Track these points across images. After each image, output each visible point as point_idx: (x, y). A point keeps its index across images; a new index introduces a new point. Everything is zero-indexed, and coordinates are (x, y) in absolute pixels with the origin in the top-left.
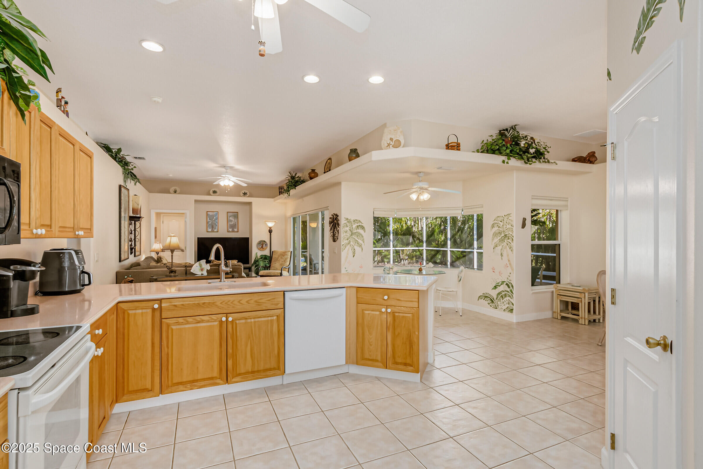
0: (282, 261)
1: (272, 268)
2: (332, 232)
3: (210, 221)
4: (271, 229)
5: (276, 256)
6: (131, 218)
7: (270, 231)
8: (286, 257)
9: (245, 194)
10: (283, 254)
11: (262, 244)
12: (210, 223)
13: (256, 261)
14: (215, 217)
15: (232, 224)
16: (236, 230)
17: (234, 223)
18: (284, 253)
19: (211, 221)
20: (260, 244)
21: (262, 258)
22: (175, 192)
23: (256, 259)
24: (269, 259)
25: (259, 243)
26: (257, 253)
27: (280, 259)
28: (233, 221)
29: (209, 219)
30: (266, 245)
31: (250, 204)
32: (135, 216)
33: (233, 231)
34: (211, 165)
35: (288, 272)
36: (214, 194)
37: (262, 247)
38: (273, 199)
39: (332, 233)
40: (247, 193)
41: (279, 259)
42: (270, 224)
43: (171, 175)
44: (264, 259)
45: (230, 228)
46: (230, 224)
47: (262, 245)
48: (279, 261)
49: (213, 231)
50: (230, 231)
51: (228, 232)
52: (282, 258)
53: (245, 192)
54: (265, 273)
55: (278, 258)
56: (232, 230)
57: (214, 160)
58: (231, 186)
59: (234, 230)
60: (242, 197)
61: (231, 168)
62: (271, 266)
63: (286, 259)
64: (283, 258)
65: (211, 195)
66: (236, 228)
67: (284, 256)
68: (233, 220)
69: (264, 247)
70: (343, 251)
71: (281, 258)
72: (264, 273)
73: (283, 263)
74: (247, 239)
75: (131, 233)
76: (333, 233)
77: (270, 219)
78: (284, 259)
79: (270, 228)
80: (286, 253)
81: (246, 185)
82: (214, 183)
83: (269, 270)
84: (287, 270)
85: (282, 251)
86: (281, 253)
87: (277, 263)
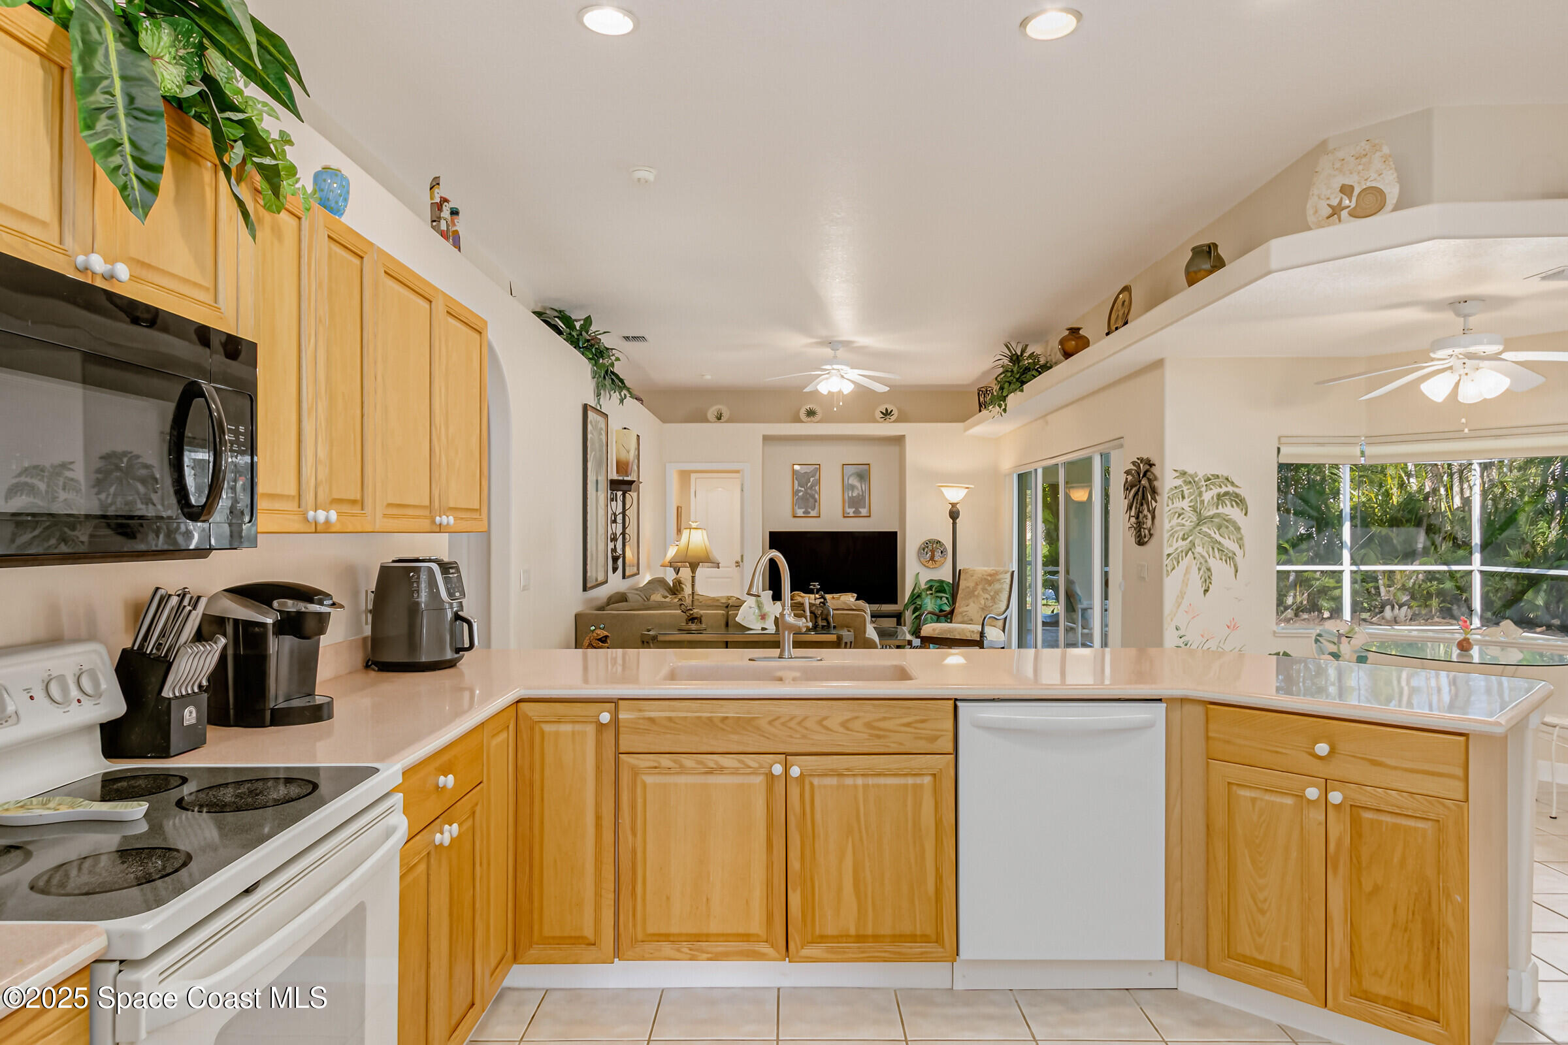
0: (987, 599)
1: (957, 617)
2: (1133, 513)
3: (800, 488)
4: (954, 509)
6: (615, 485)
7: (954, 515)
8: (997, 586)
9: (887, 414)
10: (989, 578)
11: (931, 550)
12: (801, 494)
13: (916, 597)
14: (812, 479)
15: (854, 495)
16: (864, 512)
17: (861, 493)
18: (990, 575)
19: (803, 489)
20: (926, 551)
21: (930, 588)
22: (719, 418)
23: (916, 591)
24: (949, 591)
25: (923, 546)
26: (918, 573)
27: (981, 592)
28: (858, 489)
29: (799, 485)
30: (942, 552)
31: (899, 440)
32: (621, 478)
33: (857, 515)
34: (796, 342)
35: (1004, 631)
36: (809, 419)
37: (932, 558)
38: (960, 425)
39: (1133, 520)
40: (892, 411)
41: (976, 593)
42: (955, 494)
43: (708, 377)
44: (937, 592)
45: (849, 508)
46: (850, 495)
47: (933, 552)
48: (977, 597)
49: (806, 515)
50: (849, 514)
51: (844, 517)
52: (987, 590)
53: (887, 410)
54: (937, 632)
55: (975, 589)
56: (854, 512)
57: (803, 327)
58: (845, 393)
59: (860, 513)
60: (878, 422)
61: (847, 344)
62: (955, 611)
63: (997, 593)
64: (989, 588)
65: (803, 422)
66: (865, 507)
67: (990, 583)
68: (858, 484)
69: (936, 559)
70: (1168, 575)
71: (984, 590)
72: (934, 630)
73: (989, 603)
74: (894, 535)
75: (615, 521)
76: (1137, 518)
77: (954, 479)
78: (992, 593)
79: (954, 505)
80: (998, 577)
81: (887, 389)
82: (807, 390)
83: (951, 622)
84: (1000, 623)
85: (986, 571)
86: (985, 577)
87: (972, 604)
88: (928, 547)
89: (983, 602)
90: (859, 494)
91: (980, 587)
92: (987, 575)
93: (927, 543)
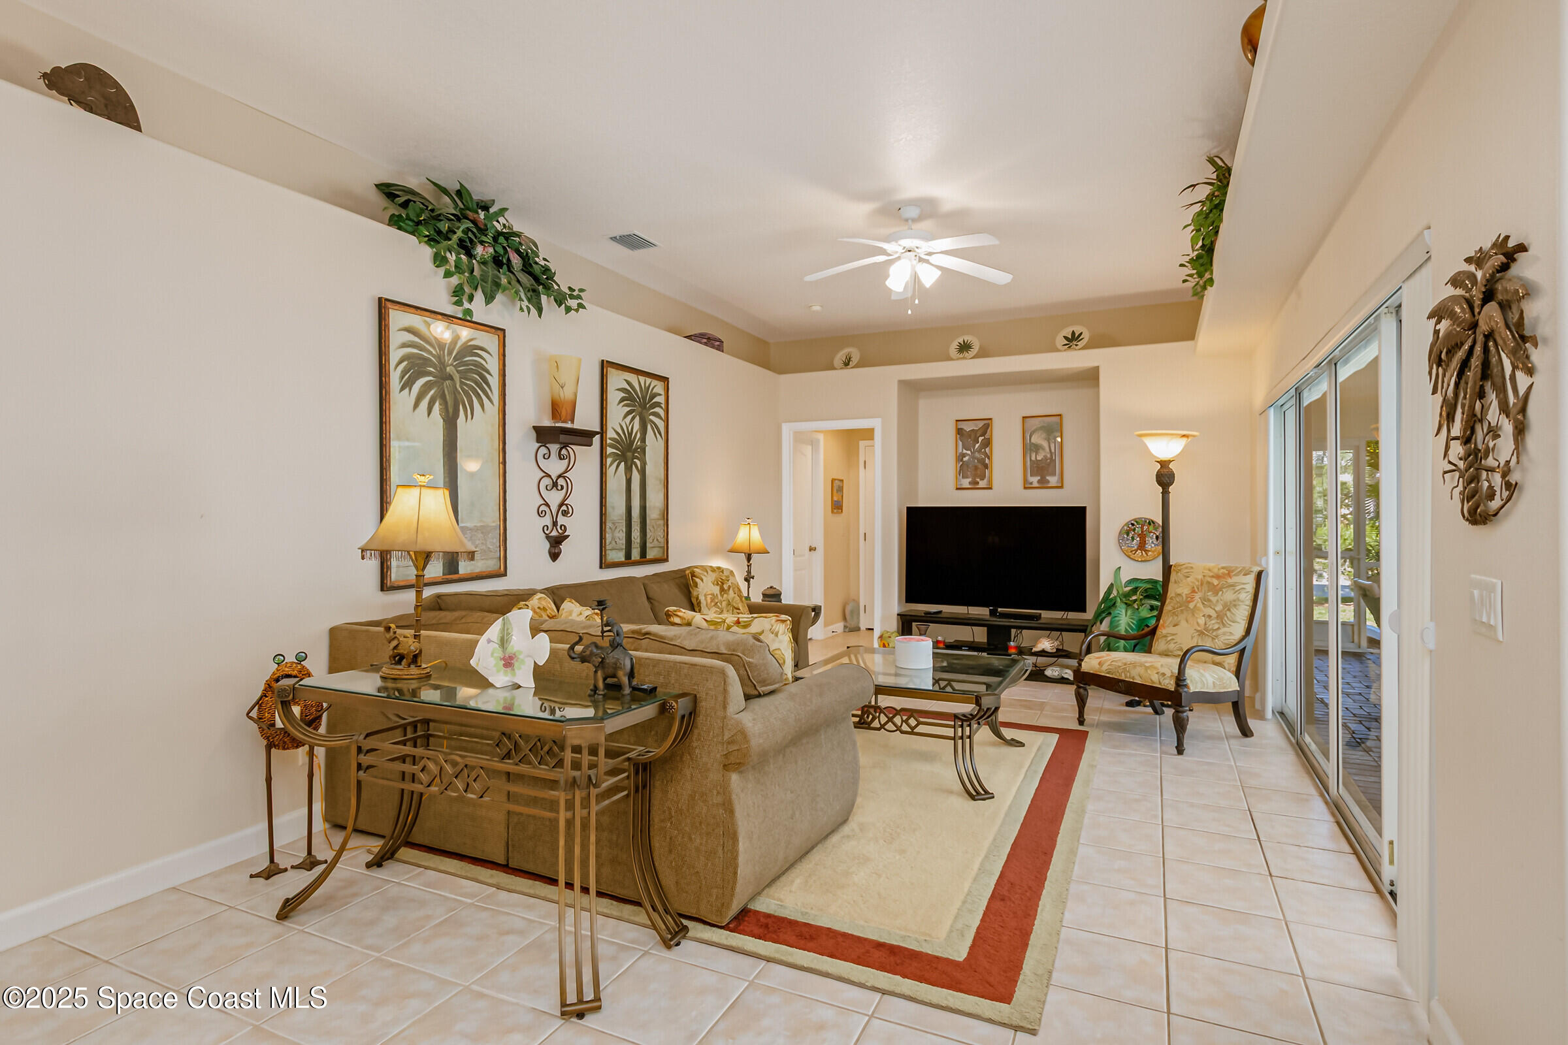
0: (1210, 616)
1: (1159, 645)
3: (965, 451)
4: (1165, 469)
5: (1179, 591)
7: (1164, 479)
9: (1073, 340)
10: (1215, 582)
11: (1138, 534)
12: (966, 459)
13: (1112, 604)
14: (980, 439)
15: (1040, 457)
16: (1053, 480)
17: (1049, 456)
18: (1218, 577)
19: (969, 452)
20: (1129, 533)
22: (846, 364)
25: (1124, 528)
26: (1118, 569)
27: (1200, 605)
28: (1043, 449)
29: (965, 447)
30: (1157, 537)
31: (1091, 377)
33: (1043, 484)
35: (1237, 673)
37: (1142, 546)
40: (1080, 334)
41: (1191, 605)
42: (1163, 448)
44: (1147, 597)
45: (1031, 476)
46: (1033, 458)
48: (1193, 612)
49: (974, 485)
50: (1031, 483)
51: (1025, 488)
52: (1209, 600)
53: (1073, 333)
55: (1190, 599)
56: (1039, 482)
59: (1047, 482)
60: (1061, 351)
62: (1158, 632)
64: (1214, 599)
66: (1054, 474)
67: (1216, 590)
68: (1045, 443)
69: (1148, 547)
71: (1205, 601)
74: (1081, 511)
78: (1219, 608)
79: (1164, 464)
80: (1229, 581)
83: (1142, 652)
85: (1209, 568)
86: (1209, 579)
87: (1183, 623)
88: (1134, 530)
89: (1202, 621)
90: (1045, 456)
91: (1197, 596)
92: (1213, 577)
93: (1133, 525)
